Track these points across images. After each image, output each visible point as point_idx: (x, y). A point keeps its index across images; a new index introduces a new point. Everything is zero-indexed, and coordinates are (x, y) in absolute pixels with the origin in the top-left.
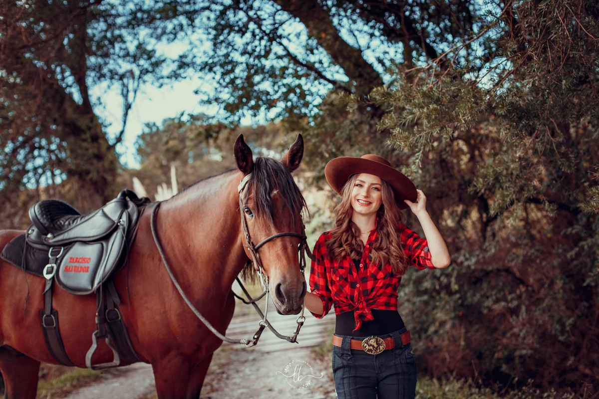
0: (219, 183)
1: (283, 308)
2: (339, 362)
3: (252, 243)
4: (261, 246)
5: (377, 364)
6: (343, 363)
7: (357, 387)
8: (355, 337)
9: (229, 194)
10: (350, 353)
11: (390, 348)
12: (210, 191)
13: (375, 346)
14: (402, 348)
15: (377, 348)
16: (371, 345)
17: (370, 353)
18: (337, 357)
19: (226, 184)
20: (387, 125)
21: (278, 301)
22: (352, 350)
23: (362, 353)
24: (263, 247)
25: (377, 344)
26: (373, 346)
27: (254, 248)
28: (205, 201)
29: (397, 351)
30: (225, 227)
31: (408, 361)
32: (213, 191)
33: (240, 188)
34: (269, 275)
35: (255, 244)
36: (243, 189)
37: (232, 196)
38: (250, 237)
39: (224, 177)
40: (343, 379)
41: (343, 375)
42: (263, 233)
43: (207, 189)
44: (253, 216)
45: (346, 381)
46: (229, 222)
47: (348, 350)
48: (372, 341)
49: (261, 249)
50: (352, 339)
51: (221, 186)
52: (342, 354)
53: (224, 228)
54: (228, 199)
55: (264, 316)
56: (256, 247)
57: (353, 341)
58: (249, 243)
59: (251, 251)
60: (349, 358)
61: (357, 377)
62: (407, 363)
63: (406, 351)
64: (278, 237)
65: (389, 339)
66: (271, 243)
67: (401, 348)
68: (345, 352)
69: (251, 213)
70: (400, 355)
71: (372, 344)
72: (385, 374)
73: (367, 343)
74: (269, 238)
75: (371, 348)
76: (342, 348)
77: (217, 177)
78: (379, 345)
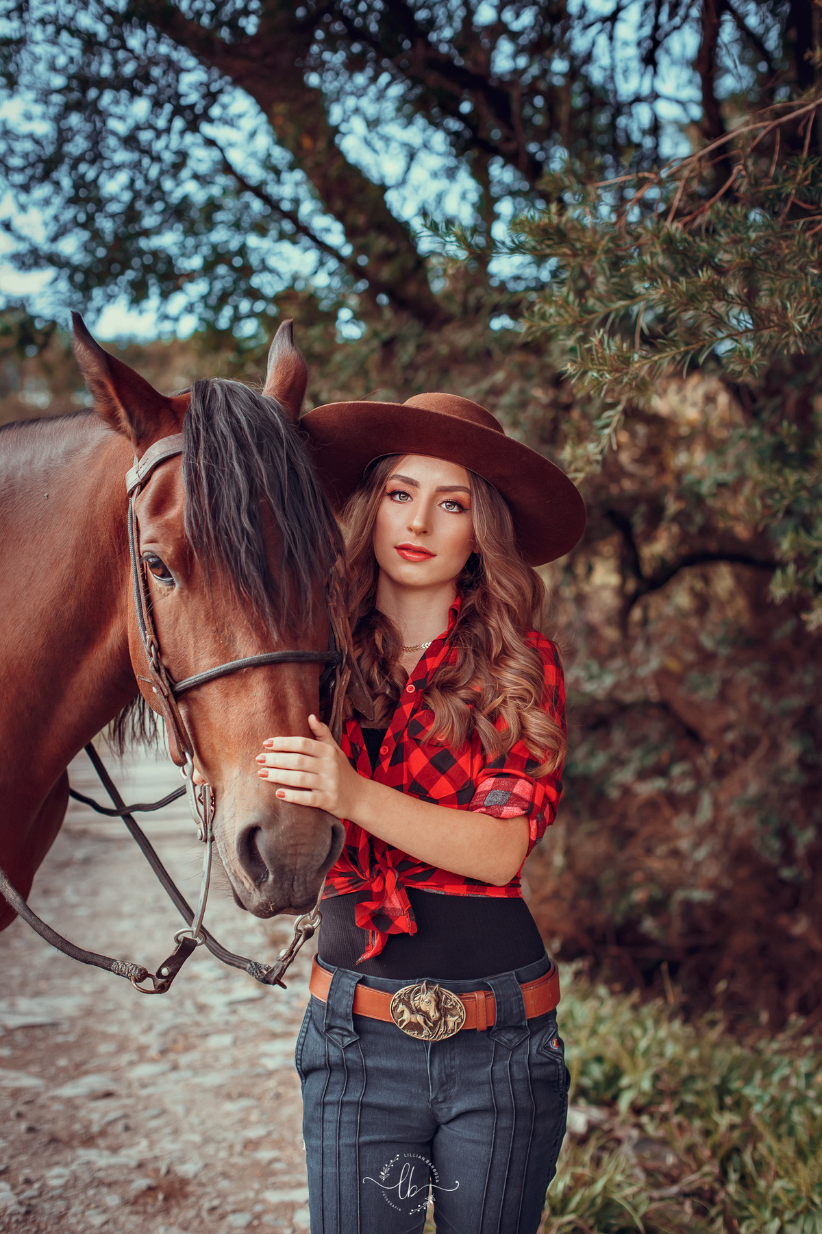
0: (62, 446)
1: (257, 898)
2: (318, 1048)
3: (168, 670)
4: (198, 685)
5: (435, 1073)
6: (327, 1055)
7: (364, 1138)
8: (371, 978)
9: (98, 488)
10: (351, 1028)
11: (482, 1025)
12: (31, 463)
13: (434, 1014)
14: (521, 1027)
15: (435, 1023)
16: (419, 1010)
17: (414, 1034)
18: (313, 1031)
19: (87, 451)
20: (552, 322)
21: (242, 873)
22: (357, 1018)
23: (389, 1029)
24: (205, 689)
25: (438, 1007)
26: (426, 1015)
27: (172, 686)
28: (13, 494)
29: (507, 1037)
30: (71, 587)
31: (537, 1073)
32: (40, 463)
33: (132, 479)
34: (219, 785)
35: (175, 675)
36: (143, 484)
37: (104, 495)
38: (160, 650)
39: (81, 426)
40: (324, 1105)
41: (326, 1092)
42: (207, 644)
43: (23, 455)
44: (172, 583)
45: (331, 1114)
46: (87, 575)
47: (345, 1018)
48: (425, 1001)
49: (195, 694)
50: (362, 981)
51: (69, 454)
52: (330, 1028)
53: (67, 591)
54: (91, 505)
55: (193, 915)
56: (181, 685)
57: (363, 989)
58: (158, 670)
59: (160, 697)
60: (347, 1040)
61: (369, 1105)
62: (533, 1081)
63: (536, 1040)
64: (255, 665)
65: (480, 996)
66: (235, 682)
67: (518, 1028)
68: (338, 1022)
69: (165, 574)
70: (514, 1050)
71: (423, 1007)
72: (457, 1107)
73: (407, 1004)
74: (228, 665)
75: (420, 1019)
76: (330, 1010)
77: (58, 424)
78: (444, 1012)
